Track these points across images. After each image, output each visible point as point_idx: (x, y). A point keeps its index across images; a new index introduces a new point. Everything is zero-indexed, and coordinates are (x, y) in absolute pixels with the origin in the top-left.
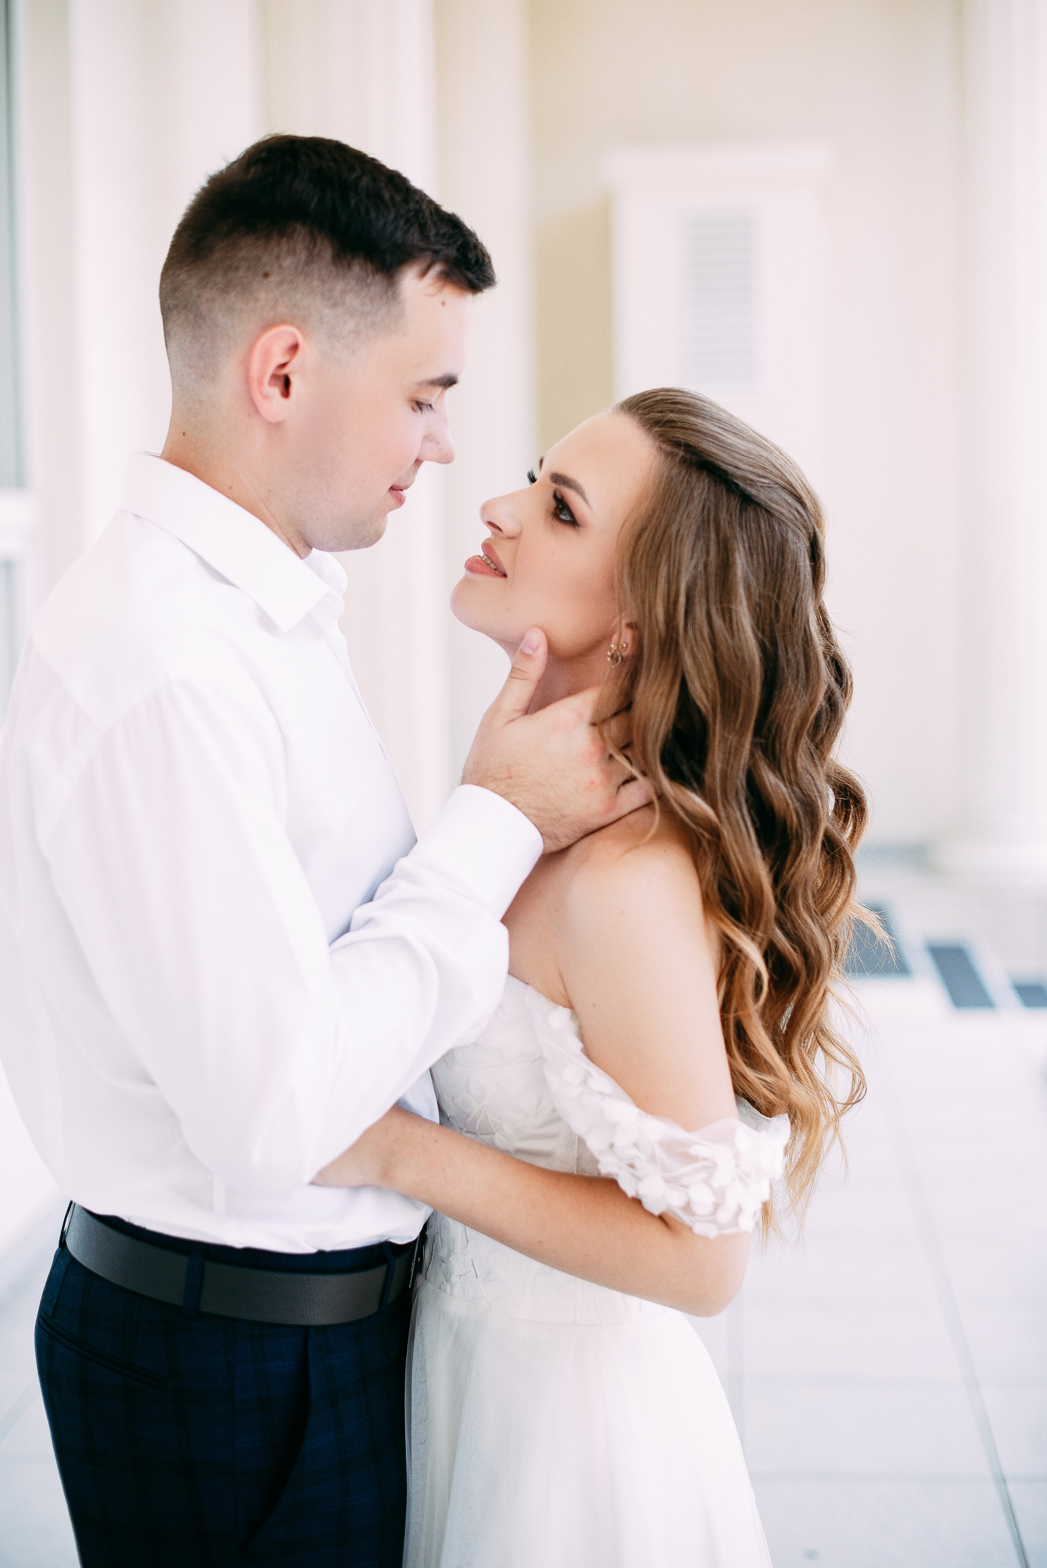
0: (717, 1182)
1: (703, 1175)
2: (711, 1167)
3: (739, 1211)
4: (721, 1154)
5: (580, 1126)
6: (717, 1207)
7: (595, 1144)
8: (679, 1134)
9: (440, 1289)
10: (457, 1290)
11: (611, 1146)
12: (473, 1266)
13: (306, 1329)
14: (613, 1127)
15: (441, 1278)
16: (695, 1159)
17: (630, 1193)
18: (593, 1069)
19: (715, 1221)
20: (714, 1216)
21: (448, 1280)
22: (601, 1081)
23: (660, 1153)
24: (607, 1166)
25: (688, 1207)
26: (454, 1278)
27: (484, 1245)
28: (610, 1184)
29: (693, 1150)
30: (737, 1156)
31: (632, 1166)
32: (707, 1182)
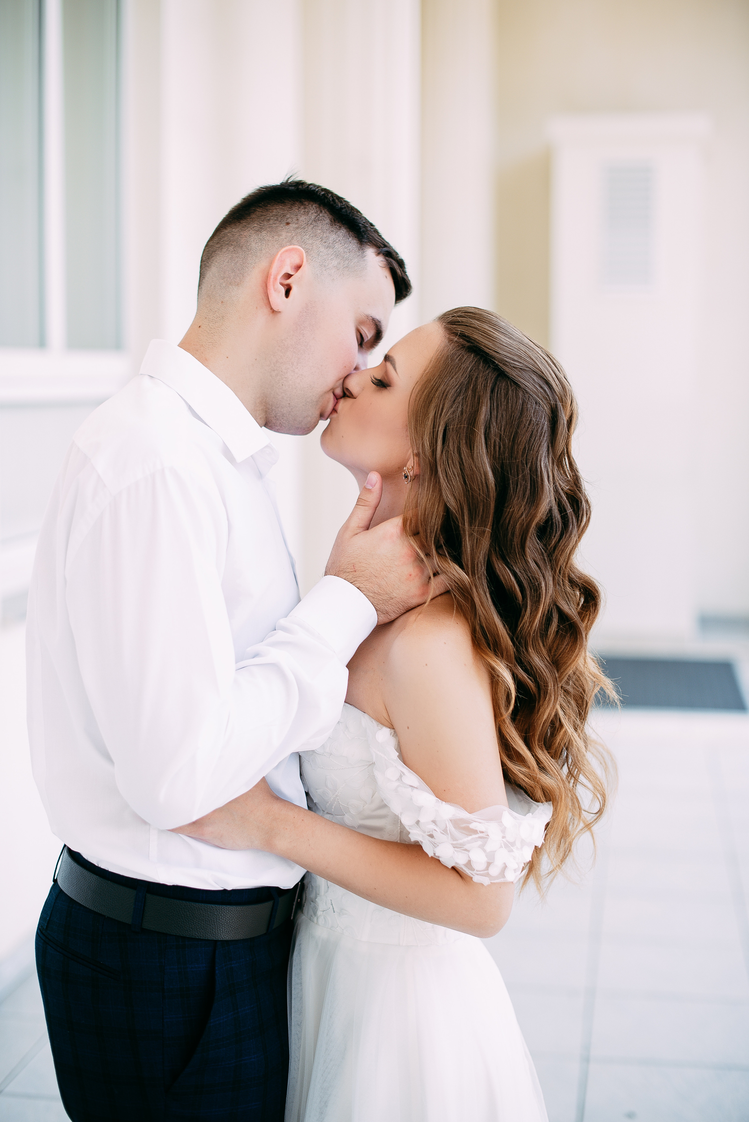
0: (489, 848)
1: (479, 843)
2: (485, 837)
3: (505, 867)
4: (492, 829)
5: (396, 808)
6: (489, 864)
7: (407, 821)
8: (463, 814)
9: (310, 920)
10: (321, 921)
11: (418, 822)
12: (332, 904)
13: (215, 943)
14: (419, 809)
15: (311, 912)
16: (475, 832)
17: (430, 854)
18: (405, 770)
19: (488, 875)
20: (487, 871)
21: (315, 913)
22: (411, 778)
23: (450, 827)
24: (415, 836)
25: (469, 864)
26: (319, 913)
27: (338, 891)
28: (416, 848)
29: (472, 826)
30: (504, 831)
31: (431, 836)
32: (482, 847)
